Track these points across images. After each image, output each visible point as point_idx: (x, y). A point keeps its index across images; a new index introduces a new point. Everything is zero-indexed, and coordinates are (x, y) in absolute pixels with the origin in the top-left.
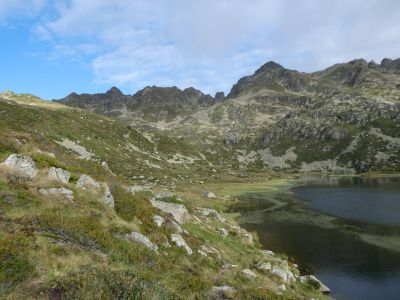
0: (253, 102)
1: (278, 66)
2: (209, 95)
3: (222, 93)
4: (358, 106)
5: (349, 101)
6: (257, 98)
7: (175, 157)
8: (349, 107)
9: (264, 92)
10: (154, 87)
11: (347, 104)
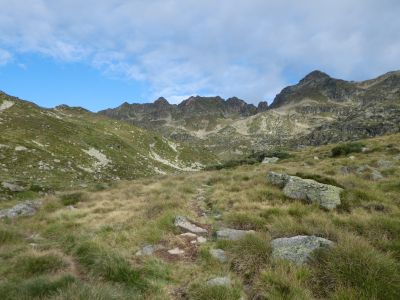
0: (293, 112)
1: (324, 75)
2: (252, 105)
3: (265, 103)
4: (390, 119)
5: (382, 114)
6: (298, 109)
7: (193, 165)
8: (380, 120)
9: (306, 102)
10: (198, 97)
11: (380, 117)
